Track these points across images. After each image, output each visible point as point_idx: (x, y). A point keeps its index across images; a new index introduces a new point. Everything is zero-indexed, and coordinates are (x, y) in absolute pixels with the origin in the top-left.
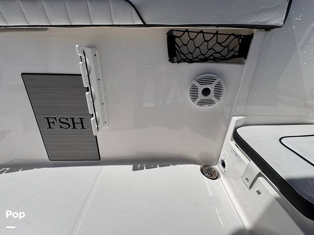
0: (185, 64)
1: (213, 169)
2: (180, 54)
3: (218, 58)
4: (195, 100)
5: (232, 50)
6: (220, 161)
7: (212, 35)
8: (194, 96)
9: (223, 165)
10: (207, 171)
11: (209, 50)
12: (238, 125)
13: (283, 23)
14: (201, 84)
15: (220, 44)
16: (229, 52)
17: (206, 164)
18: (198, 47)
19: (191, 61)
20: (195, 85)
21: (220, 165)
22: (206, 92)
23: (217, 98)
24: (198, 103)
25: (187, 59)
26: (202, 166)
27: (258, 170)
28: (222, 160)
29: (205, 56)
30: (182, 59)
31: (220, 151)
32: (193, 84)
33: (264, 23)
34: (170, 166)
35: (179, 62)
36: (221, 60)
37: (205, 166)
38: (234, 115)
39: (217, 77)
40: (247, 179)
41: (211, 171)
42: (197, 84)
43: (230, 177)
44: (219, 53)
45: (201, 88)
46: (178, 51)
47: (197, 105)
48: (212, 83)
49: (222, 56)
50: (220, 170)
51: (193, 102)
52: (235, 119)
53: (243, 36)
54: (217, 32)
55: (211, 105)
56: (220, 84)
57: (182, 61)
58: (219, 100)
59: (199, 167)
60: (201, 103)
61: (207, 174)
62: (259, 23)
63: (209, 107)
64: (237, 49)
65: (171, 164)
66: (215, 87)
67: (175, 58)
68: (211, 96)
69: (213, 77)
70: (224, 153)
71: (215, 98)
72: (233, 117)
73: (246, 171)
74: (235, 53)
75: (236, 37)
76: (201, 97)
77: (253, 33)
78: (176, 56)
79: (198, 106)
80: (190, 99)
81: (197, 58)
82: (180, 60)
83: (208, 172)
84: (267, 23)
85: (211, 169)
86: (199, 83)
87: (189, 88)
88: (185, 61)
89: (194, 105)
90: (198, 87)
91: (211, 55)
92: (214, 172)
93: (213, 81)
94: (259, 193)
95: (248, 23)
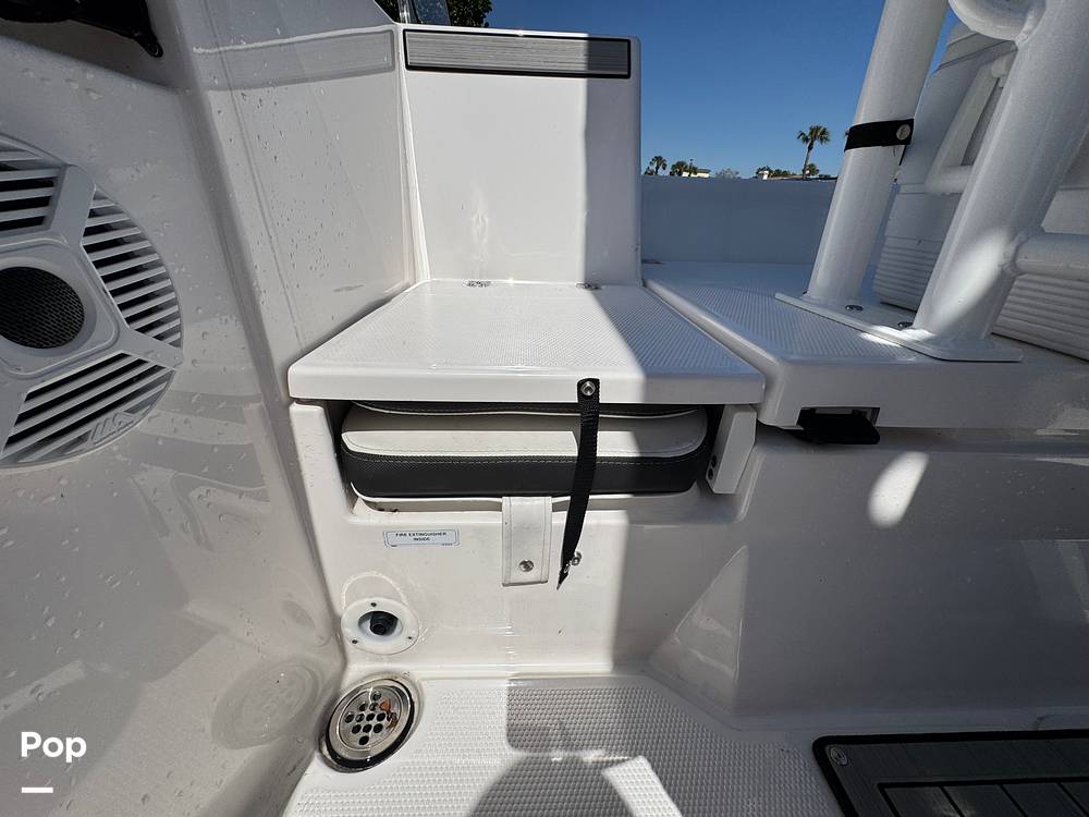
1: (360, 689)
9: (383, 624)
10: (356, 729)
23: (160, 338)
27: (544, 504)
37: (324, 732)
40: (522, 563)
41: (364, 707)
48: (37, 220)
58: (177, 344)
59: (317, 775)
61: (375, 738)
68: (110, 333)
70: (354, 584)
73: (508, 546)
83: (367, 728)
92: (376, 697)
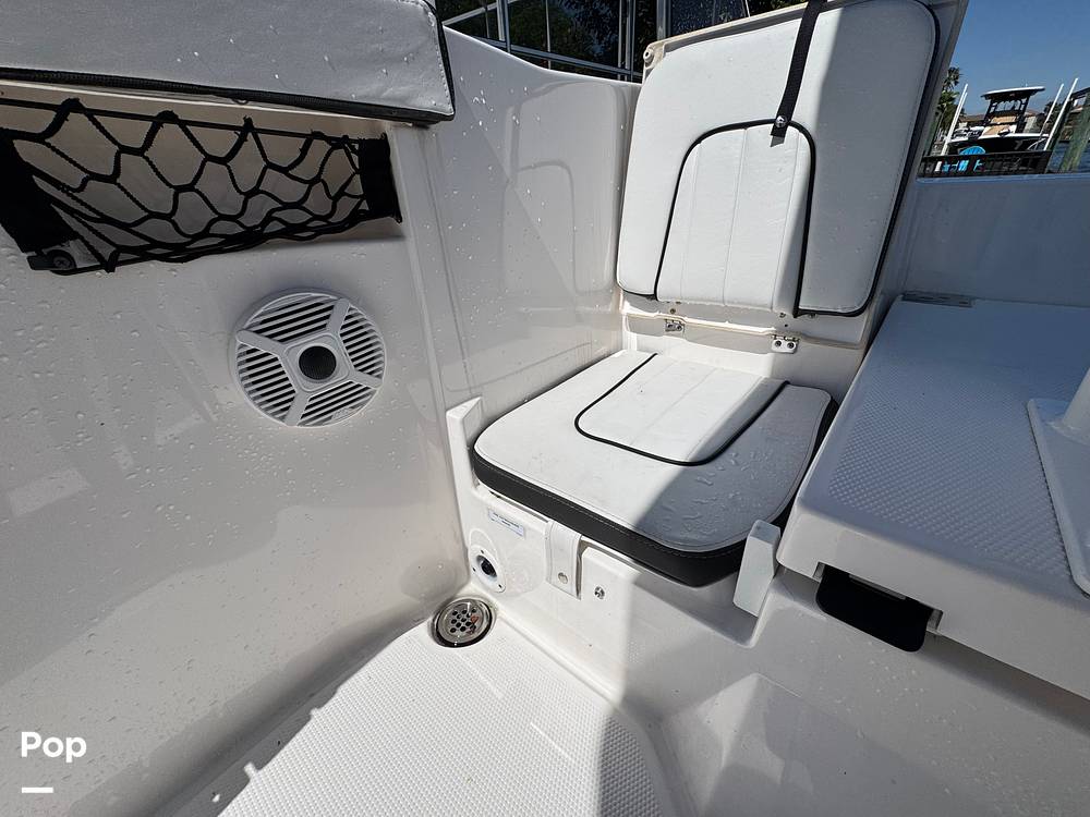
0: (154, 267)
1: (468, 600)
2: (95, 226)
3: (303, 227)
4: (287, 409)
5: (341, 193)
6: (473, 563)
7: (233, 137)
8: (275, 396)
9: (488, 569)
10: (454, 621)
11: (249, 195)
12: (471, 433)
13: (450, 107)
14: (281, 341)
15: (284, 171)
16: (335, 199)
17: (439, 604)
18: (190, 188)
19: (181, 253)
20: (254, 350)
21: (480, 573)
22: (317, 363)
23: (370, 373)
24: (304, 416)
25: (155, 244)
26: (430, 619)
27: (573, 537)
28: (479, 558)
29: (242, 225)
30: (121, 249)
31: (458, 533)
32: (245, 350)
33: (402, 100)
34: (308, 718)
35: (109, 265)
36: (319, 231)
37: (440, 611)
38: (447, 406)
39: (331, 297)
40: (561, 575)
41: (464, 612)
42: (264, 345)
43: (519, 590)
44: (298, 205)
45: (288, 356)
46: (71, 211)
47: (303, 424)
48: (324, 326)
49: (316, 217)
50: (487, 589)
51: (282, 419)
52: (454, 416)
53: (355, 141)
54: (248, 122)
55: (362, 404)
56: (356, 322)
57: (123, 256)
58: (379, 376)
59: (422, 631)
60: (320, 410)
61: (459, 633)
62: (388, 99)
63: (357, 413)
64: (357, 187)
65: (311, 708)
66: (342, 335)
67: (74, 248)
68: (346, 372)
69: (318, 301)
70: (474, 533)
71: (364, 375)
72: (448, 413)
73: (550, 555)
74: (359, 204)
75: (335, 147)
76: (305, 389)
77: (385, 135)
78: (75, 236)
79: (312, 430)
80: (263, 414)
81: (205, 234)
82: (114, 256)
83: (459, 625)
84: (412, 103)
85: (461, 604)
86: (270, 337)
87: (235, 369)
88: (142, 255)
89: (292, 429)
90: (276, 356)
91: (269, 218)
92: (474, 611)
93: (327, 317)
94: (600, 593)
95: (354, 98)
